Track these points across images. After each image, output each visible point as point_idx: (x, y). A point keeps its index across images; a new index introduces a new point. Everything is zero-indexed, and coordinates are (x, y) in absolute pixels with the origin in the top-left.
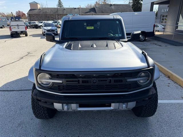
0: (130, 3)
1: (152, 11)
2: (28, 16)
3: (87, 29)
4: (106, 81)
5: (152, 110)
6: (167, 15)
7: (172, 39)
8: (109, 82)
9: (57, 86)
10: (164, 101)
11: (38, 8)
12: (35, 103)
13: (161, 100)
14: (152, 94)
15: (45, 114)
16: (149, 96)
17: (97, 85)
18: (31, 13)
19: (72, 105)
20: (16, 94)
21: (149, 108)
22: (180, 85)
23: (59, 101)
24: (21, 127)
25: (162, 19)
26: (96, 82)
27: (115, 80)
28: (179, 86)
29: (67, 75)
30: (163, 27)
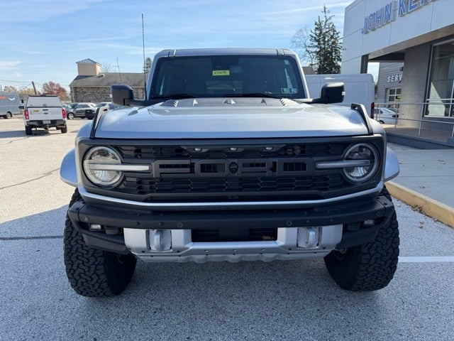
0: (312, 65)
1: (366, 72)
2: (71, 92)
3: (214, 74)
4: (263, 165)
5: (386, 262)
6: (400, 89)
7: (418, 136)
8: (271, 169)
9: (135, 180)
10: (414, 258)
11: (97, 73)
12: (73, 243)
13: (406, 255)
14: (382, 209)
15: (98, 276)
16: (376, 211)
17: (240, 179)
18: (80, 84)
19: (174, 231)
20: (25, 246)
21: (377, 247)
22: (449, 226)
23: (139, 221)
24: (29, 318)
25: (390, 97)
26: (236, 170)
27: (285, 165)
28: (448, 228)
29: (161, 147)
30: (394, 113)
